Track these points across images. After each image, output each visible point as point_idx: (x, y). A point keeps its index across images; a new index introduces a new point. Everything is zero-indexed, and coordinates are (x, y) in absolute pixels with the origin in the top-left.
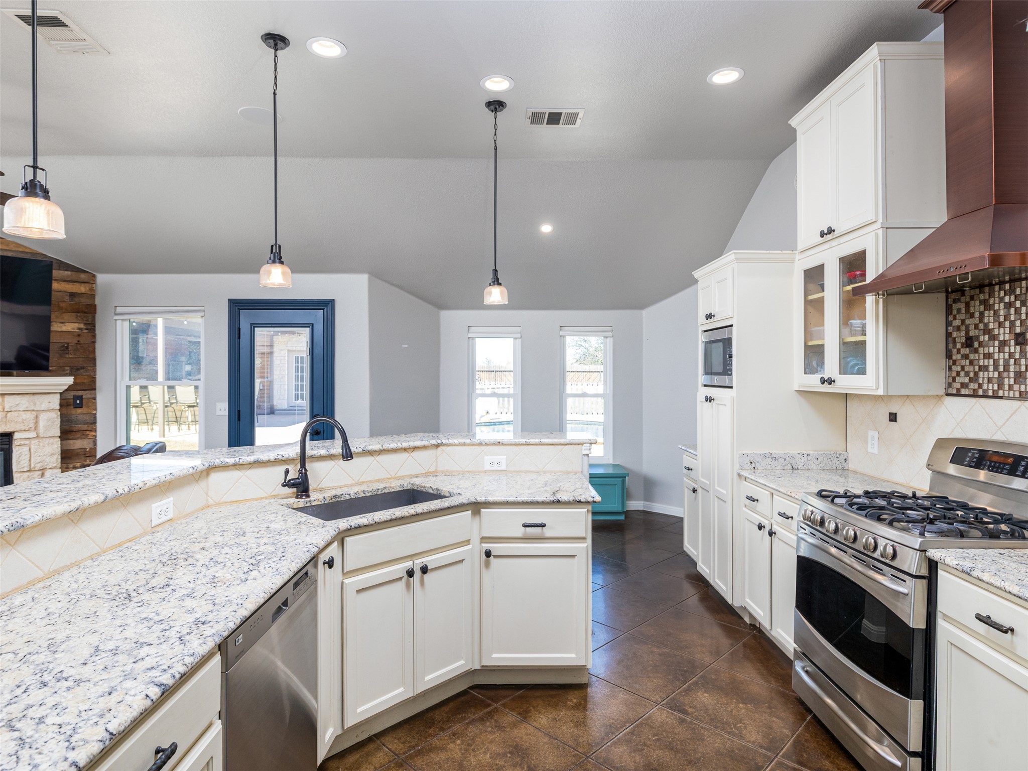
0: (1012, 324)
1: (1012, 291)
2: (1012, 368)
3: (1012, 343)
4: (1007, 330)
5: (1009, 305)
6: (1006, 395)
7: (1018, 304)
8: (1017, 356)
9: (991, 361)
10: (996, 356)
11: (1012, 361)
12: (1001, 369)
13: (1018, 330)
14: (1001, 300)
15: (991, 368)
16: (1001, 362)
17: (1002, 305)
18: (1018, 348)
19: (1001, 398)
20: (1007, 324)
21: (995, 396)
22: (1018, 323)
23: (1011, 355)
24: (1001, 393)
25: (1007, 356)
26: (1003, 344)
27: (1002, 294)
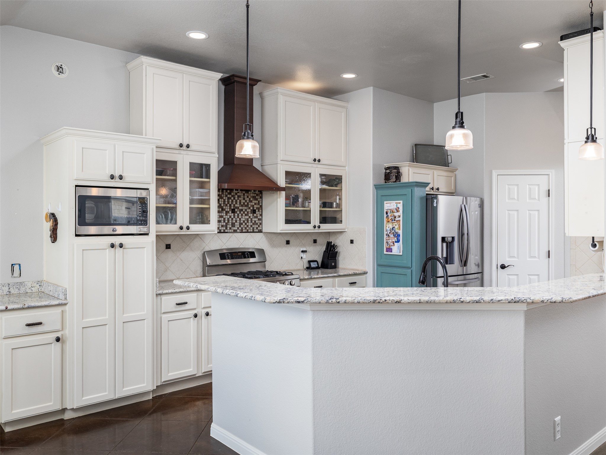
0: (230, 205)
1: (230, 194)
2: (230, 221)
3: (230, 212)
4: (228, 207)
5: (229, 198)
6: (228, 231)
7: (232, 198)
8: (232, 217)
9: (222, 219)
10: (224, 217)
11: (230, 219)
12: (226, 222)
13: (232, 208)
14: (226, 196)
15: (222, 221)
16: (226, 219)
17: (226, 198)
18: (232, 214)
19: (227, 232)
20: (228, 205)
21: (224, 232)
22: (232, 205)
23: (230, 217)
24: (226, 231)
25: (228, 217)
26: (227, 213)
27: (227, 194)
